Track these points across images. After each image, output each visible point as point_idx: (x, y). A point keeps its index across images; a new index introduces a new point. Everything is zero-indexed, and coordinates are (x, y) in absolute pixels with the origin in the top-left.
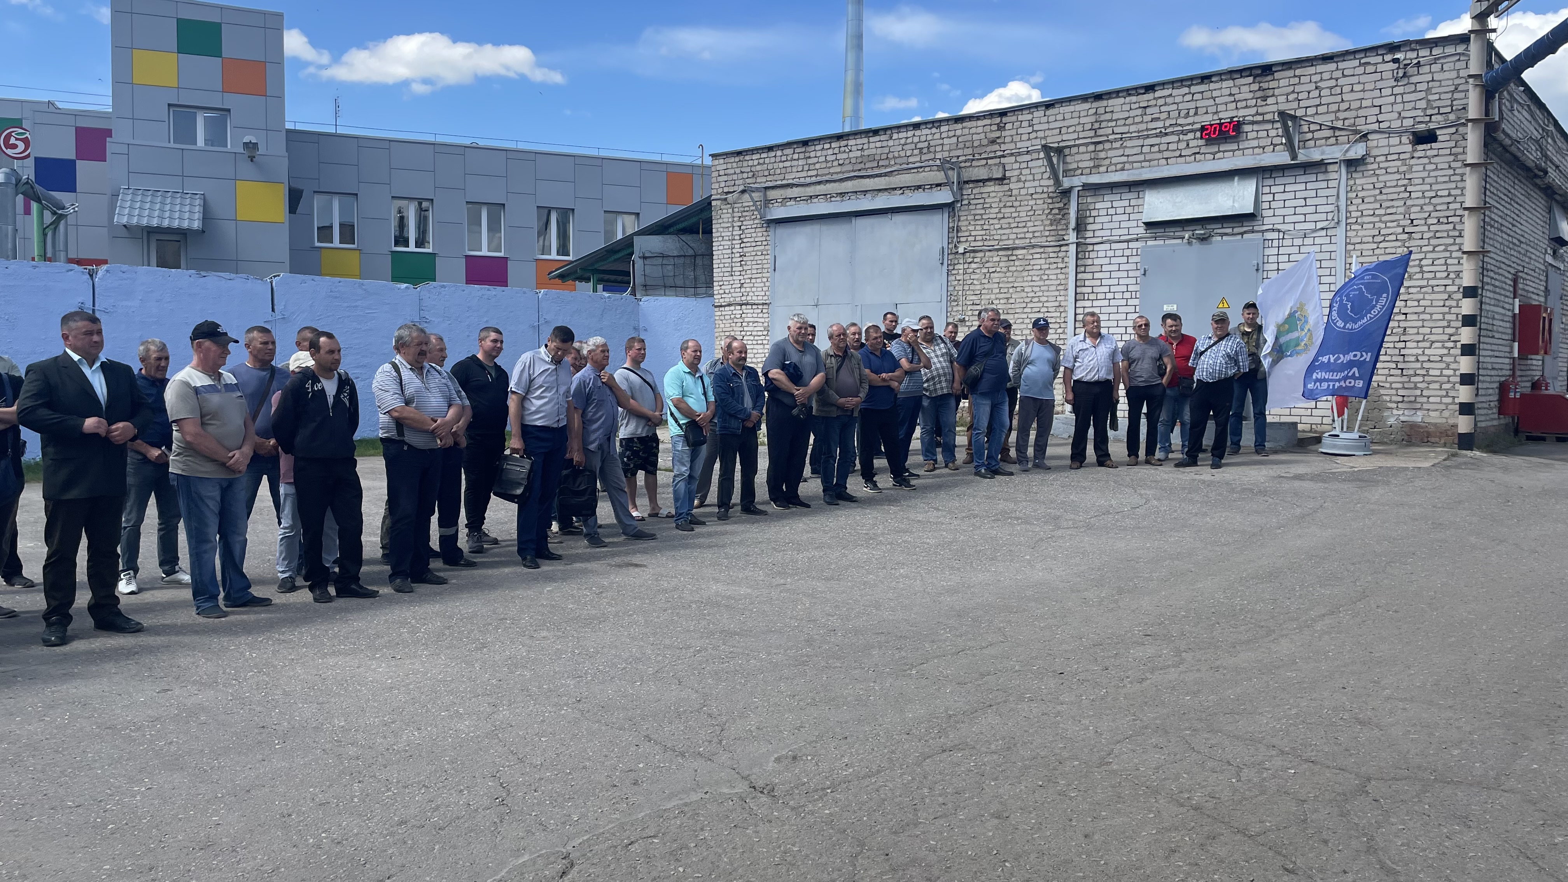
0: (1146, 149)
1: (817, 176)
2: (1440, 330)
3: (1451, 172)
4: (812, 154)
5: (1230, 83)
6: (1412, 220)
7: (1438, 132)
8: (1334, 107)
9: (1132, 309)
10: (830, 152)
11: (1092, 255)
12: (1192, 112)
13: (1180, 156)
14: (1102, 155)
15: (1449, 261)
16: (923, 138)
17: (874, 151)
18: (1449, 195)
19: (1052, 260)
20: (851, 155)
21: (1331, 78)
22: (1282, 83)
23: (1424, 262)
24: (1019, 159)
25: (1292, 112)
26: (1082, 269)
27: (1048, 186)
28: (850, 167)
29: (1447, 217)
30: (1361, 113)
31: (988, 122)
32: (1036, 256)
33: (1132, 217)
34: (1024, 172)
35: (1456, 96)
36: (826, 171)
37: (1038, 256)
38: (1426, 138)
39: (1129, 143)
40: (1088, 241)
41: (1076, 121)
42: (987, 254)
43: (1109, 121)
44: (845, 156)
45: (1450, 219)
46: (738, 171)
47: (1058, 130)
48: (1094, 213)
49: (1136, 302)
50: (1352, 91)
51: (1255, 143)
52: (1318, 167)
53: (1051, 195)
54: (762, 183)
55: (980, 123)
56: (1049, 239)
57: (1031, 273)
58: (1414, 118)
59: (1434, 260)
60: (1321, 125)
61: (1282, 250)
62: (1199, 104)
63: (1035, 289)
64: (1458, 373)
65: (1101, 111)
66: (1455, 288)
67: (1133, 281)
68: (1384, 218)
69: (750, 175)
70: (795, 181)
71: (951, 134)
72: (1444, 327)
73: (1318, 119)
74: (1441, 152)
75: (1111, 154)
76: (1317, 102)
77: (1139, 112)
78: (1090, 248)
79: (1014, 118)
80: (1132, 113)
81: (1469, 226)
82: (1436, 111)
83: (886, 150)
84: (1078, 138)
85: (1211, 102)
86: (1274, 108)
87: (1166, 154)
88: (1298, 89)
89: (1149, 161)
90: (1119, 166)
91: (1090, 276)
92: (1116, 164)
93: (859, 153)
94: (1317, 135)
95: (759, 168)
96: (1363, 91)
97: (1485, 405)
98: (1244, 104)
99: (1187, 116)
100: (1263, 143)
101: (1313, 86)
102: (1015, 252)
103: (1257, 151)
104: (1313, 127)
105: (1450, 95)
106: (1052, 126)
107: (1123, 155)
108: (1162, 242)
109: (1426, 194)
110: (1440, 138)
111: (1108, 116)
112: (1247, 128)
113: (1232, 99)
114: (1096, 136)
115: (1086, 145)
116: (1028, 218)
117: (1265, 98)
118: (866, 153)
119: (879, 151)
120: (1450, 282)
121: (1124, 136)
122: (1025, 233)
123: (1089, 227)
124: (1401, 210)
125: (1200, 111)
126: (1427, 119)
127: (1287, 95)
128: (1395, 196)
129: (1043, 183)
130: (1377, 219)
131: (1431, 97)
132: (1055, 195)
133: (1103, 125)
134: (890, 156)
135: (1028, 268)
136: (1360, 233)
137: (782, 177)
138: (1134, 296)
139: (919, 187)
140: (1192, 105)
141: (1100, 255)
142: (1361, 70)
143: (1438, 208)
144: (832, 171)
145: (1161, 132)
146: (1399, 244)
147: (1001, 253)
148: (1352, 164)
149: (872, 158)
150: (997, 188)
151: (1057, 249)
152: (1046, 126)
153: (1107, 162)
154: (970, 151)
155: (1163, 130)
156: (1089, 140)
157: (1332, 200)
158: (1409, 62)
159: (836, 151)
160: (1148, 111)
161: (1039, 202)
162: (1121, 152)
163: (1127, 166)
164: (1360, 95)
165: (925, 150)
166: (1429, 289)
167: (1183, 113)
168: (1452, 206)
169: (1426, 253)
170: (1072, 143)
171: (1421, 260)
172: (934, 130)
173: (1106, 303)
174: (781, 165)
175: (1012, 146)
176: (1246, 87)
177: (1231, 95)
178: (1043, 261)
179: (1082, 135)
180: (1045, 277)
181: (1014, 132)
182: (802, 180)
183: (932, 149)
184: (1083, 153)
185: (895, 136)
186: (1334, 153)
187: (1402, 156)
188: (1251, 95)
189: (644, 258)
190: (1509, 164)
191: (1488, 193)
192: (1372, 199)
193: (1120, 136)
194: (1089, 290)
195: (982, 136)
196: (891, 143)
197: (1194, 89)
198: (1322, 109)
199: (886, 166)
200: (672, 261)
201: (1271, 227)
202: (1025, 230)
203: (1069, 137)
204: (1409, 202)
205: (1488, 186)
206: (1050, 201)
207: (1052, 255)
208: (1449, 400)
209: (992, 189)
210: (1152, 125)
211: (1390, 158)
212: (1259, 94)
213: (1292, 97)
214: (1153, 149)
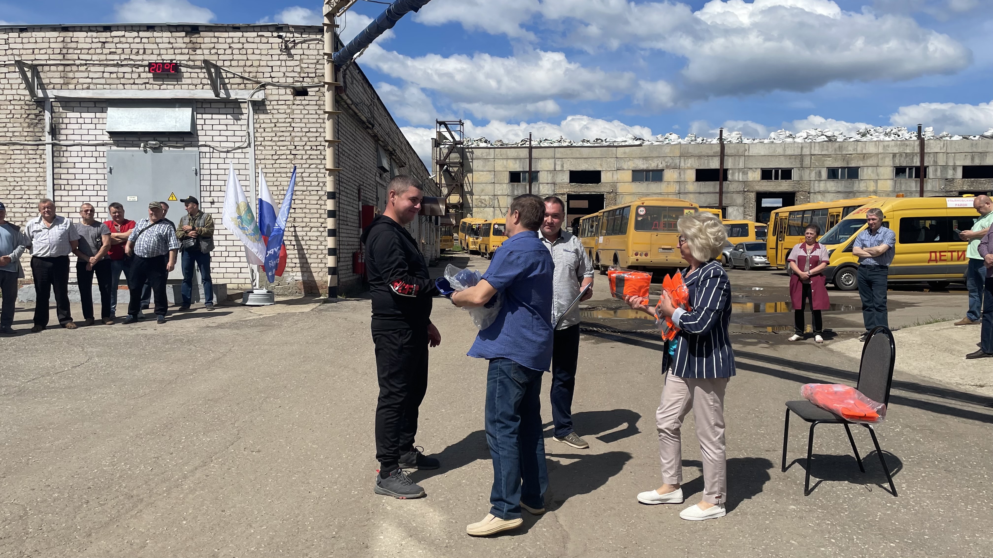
0: (106, 75)
2: (315, 220)
3: (317, 116)
5: (168, 34)
6: (296, 146)
7: (308, 90)
8: (242, 63)
9: (102, 199)
11: (66, 154)
12: (141, 52)
13: (134, 83)
14: (71, 75)
15: (319, 175)
18: (317, 131)
19: (31, 156)
21: (239, 42)
22: (206, 40)
23: (304, 175)
25: (214, 62)
26: (58, 165)
27: (24, 95)
29: (316, 146)
30: (260, 69)
32: (16, 152)
33: (98, 126)
34: (3, 81)
35: (318, 66)
37: (19, 152)
38: (301, 92)
39: (92, 69)
40: (62, 143)
41: (47, 45)
43: (75, 49)
45: (318, 147)
47: (31, 51)
48: (66, 121)
49: (105, 193)
50: (253, 53)
51: (189, 81)
52: (234, 104)
53: (27, 102)
56: (27, 138)
57: (12, 166)
58: (293, 77)
59: (310, 174)
60: (234, 74)
61: (213, 161)
62: (147, 46)
63: (17, 179)
64: (327, 248)
65: (68, 40)
66: (323, 193)
67: (102, 177)
72: (318, 218)
73: (232, 70)
74: (311, 103)
75: (77, 75)
76: (230, 57)
77: (100, 45)
78: (64, 148)
80: (94, 46)
81: (329, 153)
82: (306, 75)
84: (49, 59)
85: (155, 46)
86: (202, 58)
87: (123, 81)
88: (217, 46)
89: (110, 84)
90: (85, 86)
91: (65, 171)
92: (83, 84)
94: (232, 81)
96: (260, 54)
97: (344, 268)
98: (179, 51)
99: (137, 53)
100: (195, 81)
101: (227, 46)
103: (191, 87)
104: (229, 75)
105: (314, 66)
106: (26, 46)
107: (88, 77)
108: (124, 149)
109: (303, 130)
110: (309, 93)
111: (74, 45)
112: (183, 70)
113: (171, 46)
114: (64, 59)
115: (56, 65)
116: (8, 120)
117: (194, 49)
120: (319, 188)
121: (88, 62)
122: (5, 132)
123: (63, 132)
124: (289, 139)
125: (147, 52)
126: (301, 79)
127: (210, 49)
128: (284, 129)
129: (20, 92)
130: (274, 144)
131: (303, 65)
132: (31, 103)
133: (70, 51)
135: (9, 161)
136: (264, 152)
138: (103, 189)
140: (141, 46)
141: (73, 155)
142: (258, 40)
143: (311, 139)
145: (117, 63)
146: (288, 161)
148: (256, 104)
151: (35, 147)
152: (20, 46)
153: (75, 81)
155: (119, 62)
156: (58, 62)
157: (244, 128)
158: (288, 39)
160: (107, 45)
161: (16, 107)
162: (86, 75)
163: (92, 86)
164: (259, 57)
166: (308, 193)
167: (134, 51)
168: (319, 139)
169: (304, 168)
170: (44, 62)
171: (302, 173)
173: (80, 193)
176: (180, 39)
177: (169, 43)
178: (23, 157)
179: (52, 57)
180: (26, 170)
184: (54, 72)
186: (244, 95)
187: (287, 103)
188: (184, 46)
190: (351, 116)
191: (340, 133)
192: (270, 130)
193: (84, 62)
194: (65, 182)
197: (142, 34)
198: (234, 63)
201: (204, 143)
202: (6, 129)
203: (41, 58)
204: (293, 134)
205: (340, 128)
206: (27, 107)
207: (30, 152)
208: (323, 265)
210: (110, 57)
211: (280, 103)
212: (190, 46)
213: (213, 51)
214: (112, 76)
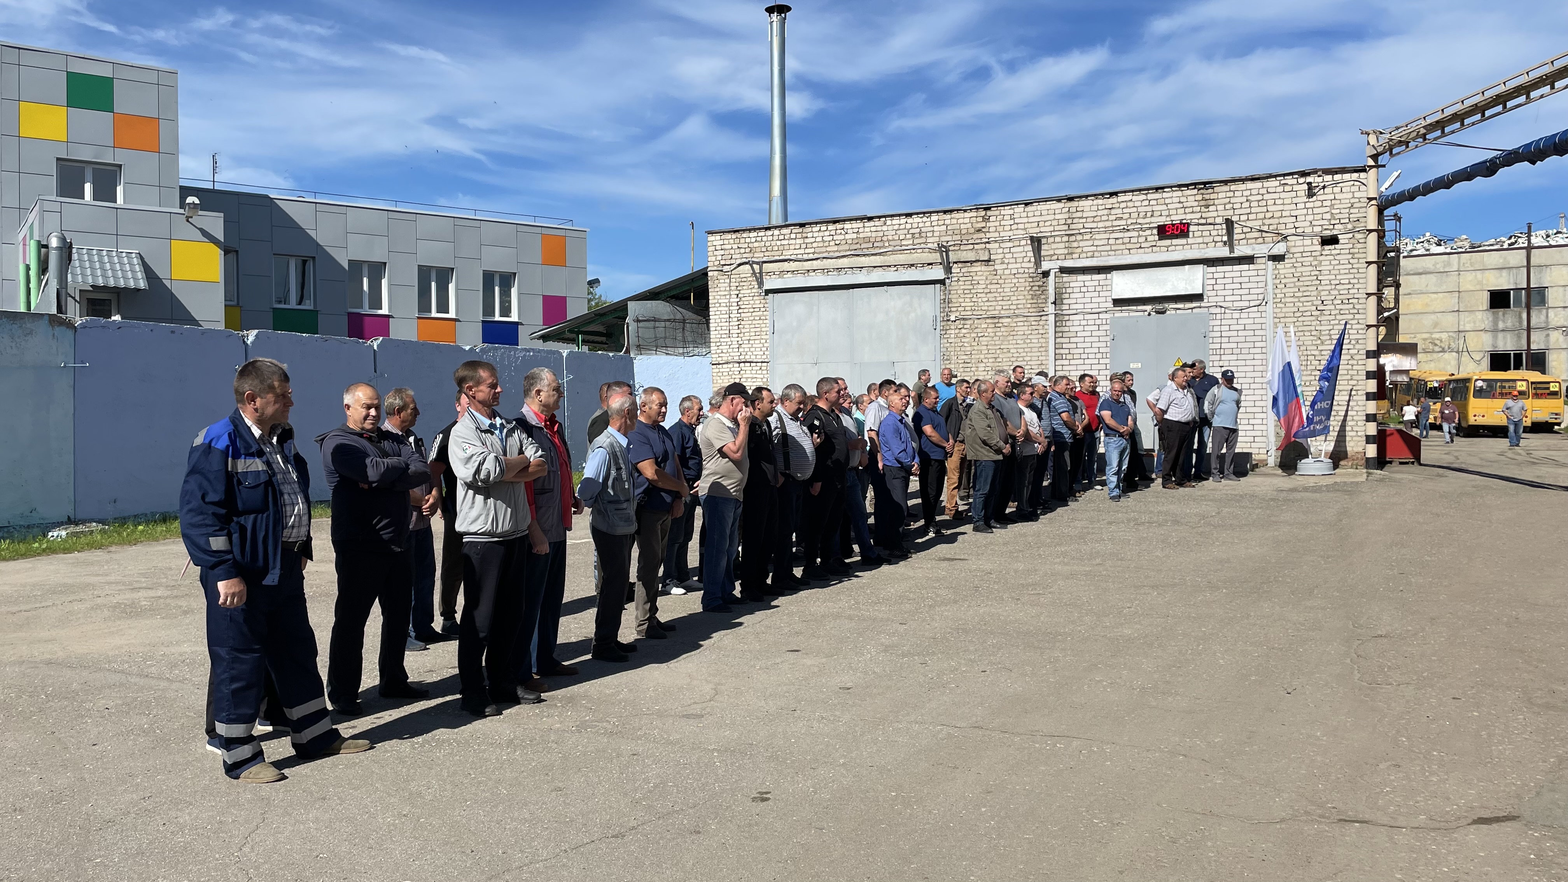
0: (1112, 241)
1: (814, 253)
2: (1346, 382)
3: (1350, 266)
4: (810, 235)
5: (1179, 193)
6: (1323, 301)
7: (1340, 237)
8: (1261, 216)
9: (1104, 367)
10: (827, 233)
11: (1068, 324)
12: (1149, 214)
13: (1140, 247)
14: (1075, 245)
16: (915, 225)
17: (869, 234)
18: (1350, 283)
19: (1034, 327)
20: (847, 236)
21: (1259, 194)
22: (1221, 195)
23: (1332, 332)
24: (1002, 245)
25: (1230, 218)
26: (1060, 335)
27: (1028, 268)
28: (847, 247)
29: (1348, 299)
30: (1282, 220)
31: (973, 214)
32: (1019, 324)
33: (1101, 294)
34: (1007, 256)
35: (1352, 211)
36: (824, 249)
37: (1022, 324)
38: (1330, 241)
39: (1097, 236)
40: (1065, 312)
41: (1051, 217)
42: (976, 321)
43: (1080, 218)
44: (842, 237)
45: (1351, 301)
46: (735, 246)
47: (1037, 224)
48: (1069, 290)
49: (1107, 361)
50: (1275, 204)
51: (1200, 240)
52: (1249, 260)
53: (1031, 275)
54: (759, 256)
55: (967, 215)
56: (1031, 310)
57: (1015, 337)
58: (1322, 226)
60: (1251, 228)
61: (1224, 322)
62: (1155, 208)
63: (1019, 350)
65: (1073, 210)
67: (1104, 344)
68: (1302, 299)
69: (748, 250)
70: (793, 257)
71: (941, 223)
72: (1348, 380)
73: (1249, 224)
74: (1342, 251)
75: (1082, 244)
76: (1248, 211)
77: (1106, 212)
78: (1067, 318)
79: (997, 213)
80: (1100, 213)
81: (1371, 306)
82: (1338, 221)
83: (881, 234)
84: (1054, 231)
85: (1164, 207)
86: (1215, 214)
87: (1128, 246)
88: (1233, 200)
89: (1115, 251)
90: (1089, 254)
91: (1067, 340)
92: (1086, 253)
93: (855, 236)
94: (1248, 236)
95: (756, 245)
96: (1283, 204)
98: (1190, 210)
99: (1145, 217)
100: (1206, 240)
101: (1244, 199)
102: (1001, 320)
103: (1202, 246)
104: (1245, 230)
105: (1347, 210)
106: (1031, 220)
107: (1093, 245)
108: (1127, 314)
109: (1333, 282)
110: (1341, 241)
111: (1079, 214)
112: (1192, 228)
113: (1181, 205)
114: (1069, 229)
115: (1061, 236)
116: (1012, 293)
117: (1207, 206)
118: (861, 235)
119: (874, 235)
121: (1093, 230)
122: (1009, 305)
123: (1065, 301)
124: (1315, 293)
125: (1156, 214)
126: (1332, 227)
127: (1225, 205)
128: (1309, 283)
129: (1024, 265)
130: (1297, 300)
131: (1333, 211)
132: (1035, 275)
133: (1075, 221)
134: (885, 238)
135: (1012, 333)
136: (1284, 310)
137: (779, 253)
138: (1104, 356)
139: (912, 265)
140: (1149, 209)
141: (1075, 324)
142: (1281, 189)
143: (1341, 292)
144: (828, 249)
145: (1124, 229)
146: (1313, 318)
147: (988, 321)
148: (1278, 258)
149: (867, 240)
150: (984, 268)
151: (1038, 318)
152: (1026, 220)
153: (1079, 250)
154: (958, 237)
155: (1126, 227)
156: (1063, 233)
157: (1261, 284)
158: (1317, 185)
159: (833, 233)
160: (1113, 212)
161: (1020, 280)
163: (1096, 254)
164: (1281, 207)
165: (917, 236)
167: (1142, 215)
168: (1351, 291)
169: (1333, 325)
170: (1049, 234)
171: (1330, 330)
172: (925, 219)
173: (1081, 362)
174: (779, 243)
175: (997, 235)
176: (1191, 197)
177: (1180, 202)
178: (1026, 328)
179: (1057, 228)
180: (1029, 341)
181: (997, 224)
182: (800, 257)
183: (923, 235)
184: (1058, 243)
185: (889, 222)
186: (1261, 250)
187: (1314, 254)
188: (1196, 204)
189: (638, 321)
192: (1292, 285)
193: (1089, 230)
194: (1067, 351)
195: (969, 225)
196: (885, 228)
197: (1150, 196)
198: (1251, 217)
199: (880, 248)
200: (663, 324)
201: (1215, 304)
202: (1010, 302)
203: (1046, 230)
204: (1320, 288)
206: (1031, 280)
207: (1033, 323)
208: (1362, 434)
209: (979, 269)
210: (1115, 223)
211: (1304, 254)
212: (1203, 203)
213: (1228, 207)
214: (1118, 242)
